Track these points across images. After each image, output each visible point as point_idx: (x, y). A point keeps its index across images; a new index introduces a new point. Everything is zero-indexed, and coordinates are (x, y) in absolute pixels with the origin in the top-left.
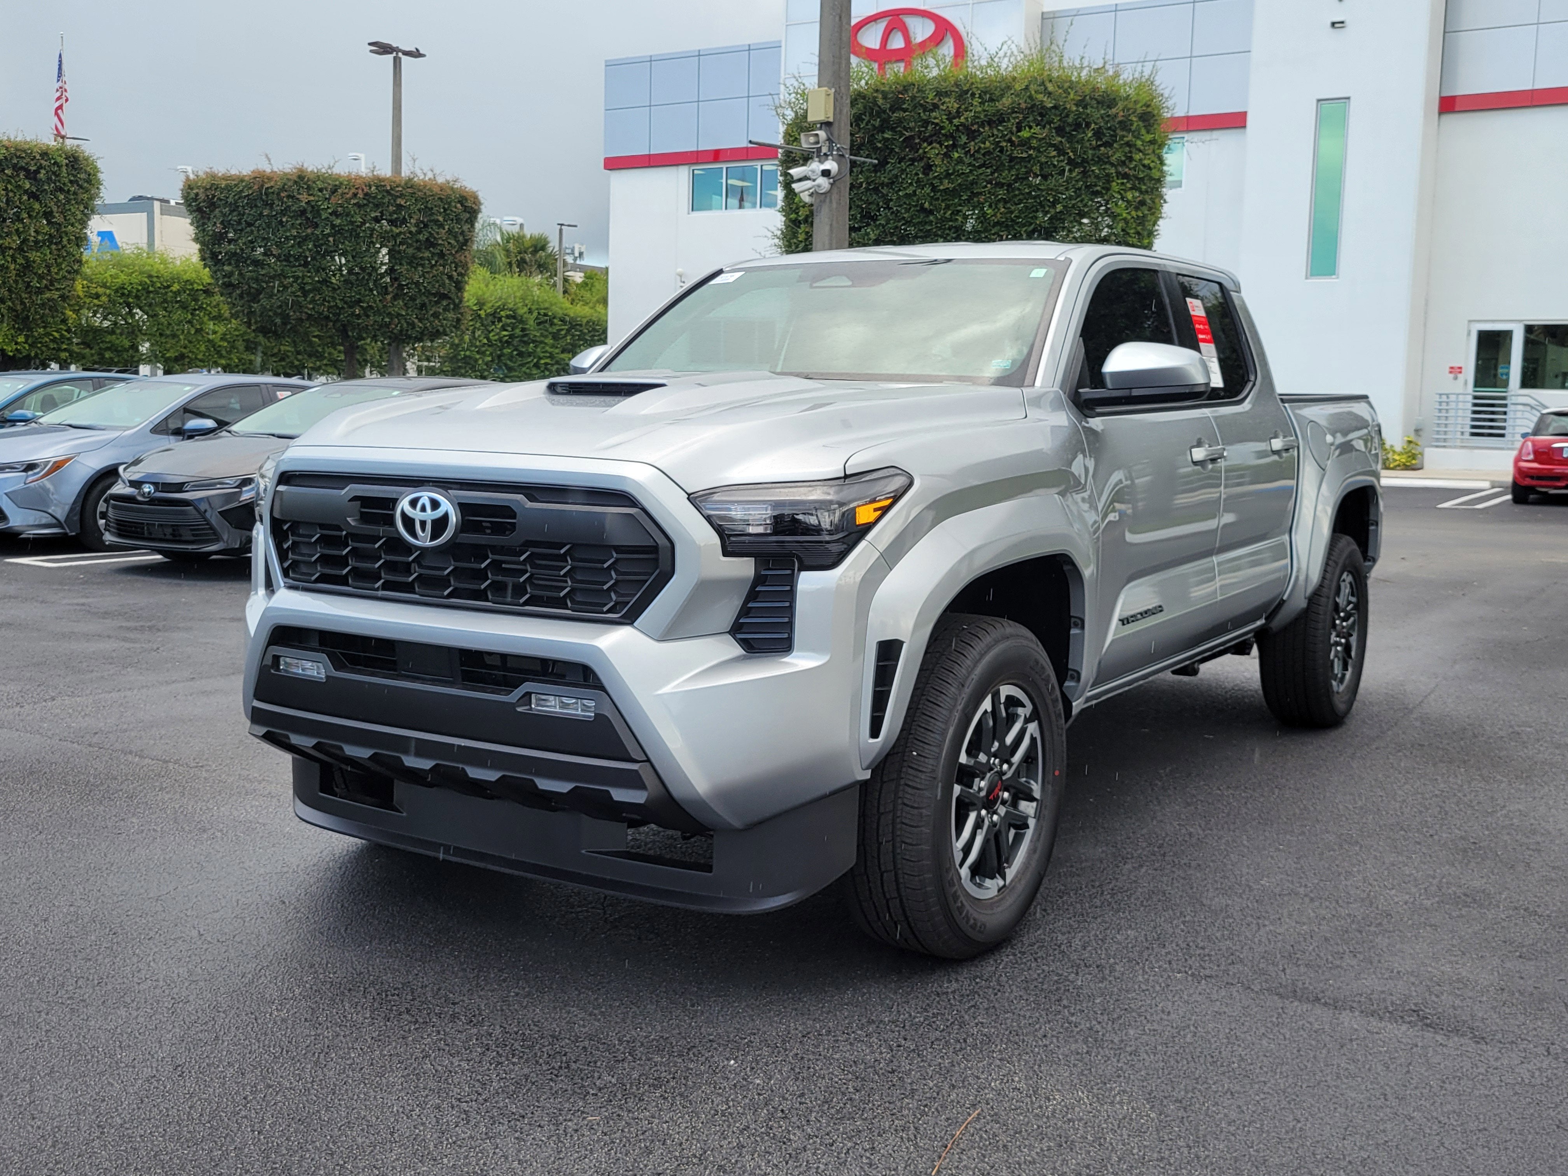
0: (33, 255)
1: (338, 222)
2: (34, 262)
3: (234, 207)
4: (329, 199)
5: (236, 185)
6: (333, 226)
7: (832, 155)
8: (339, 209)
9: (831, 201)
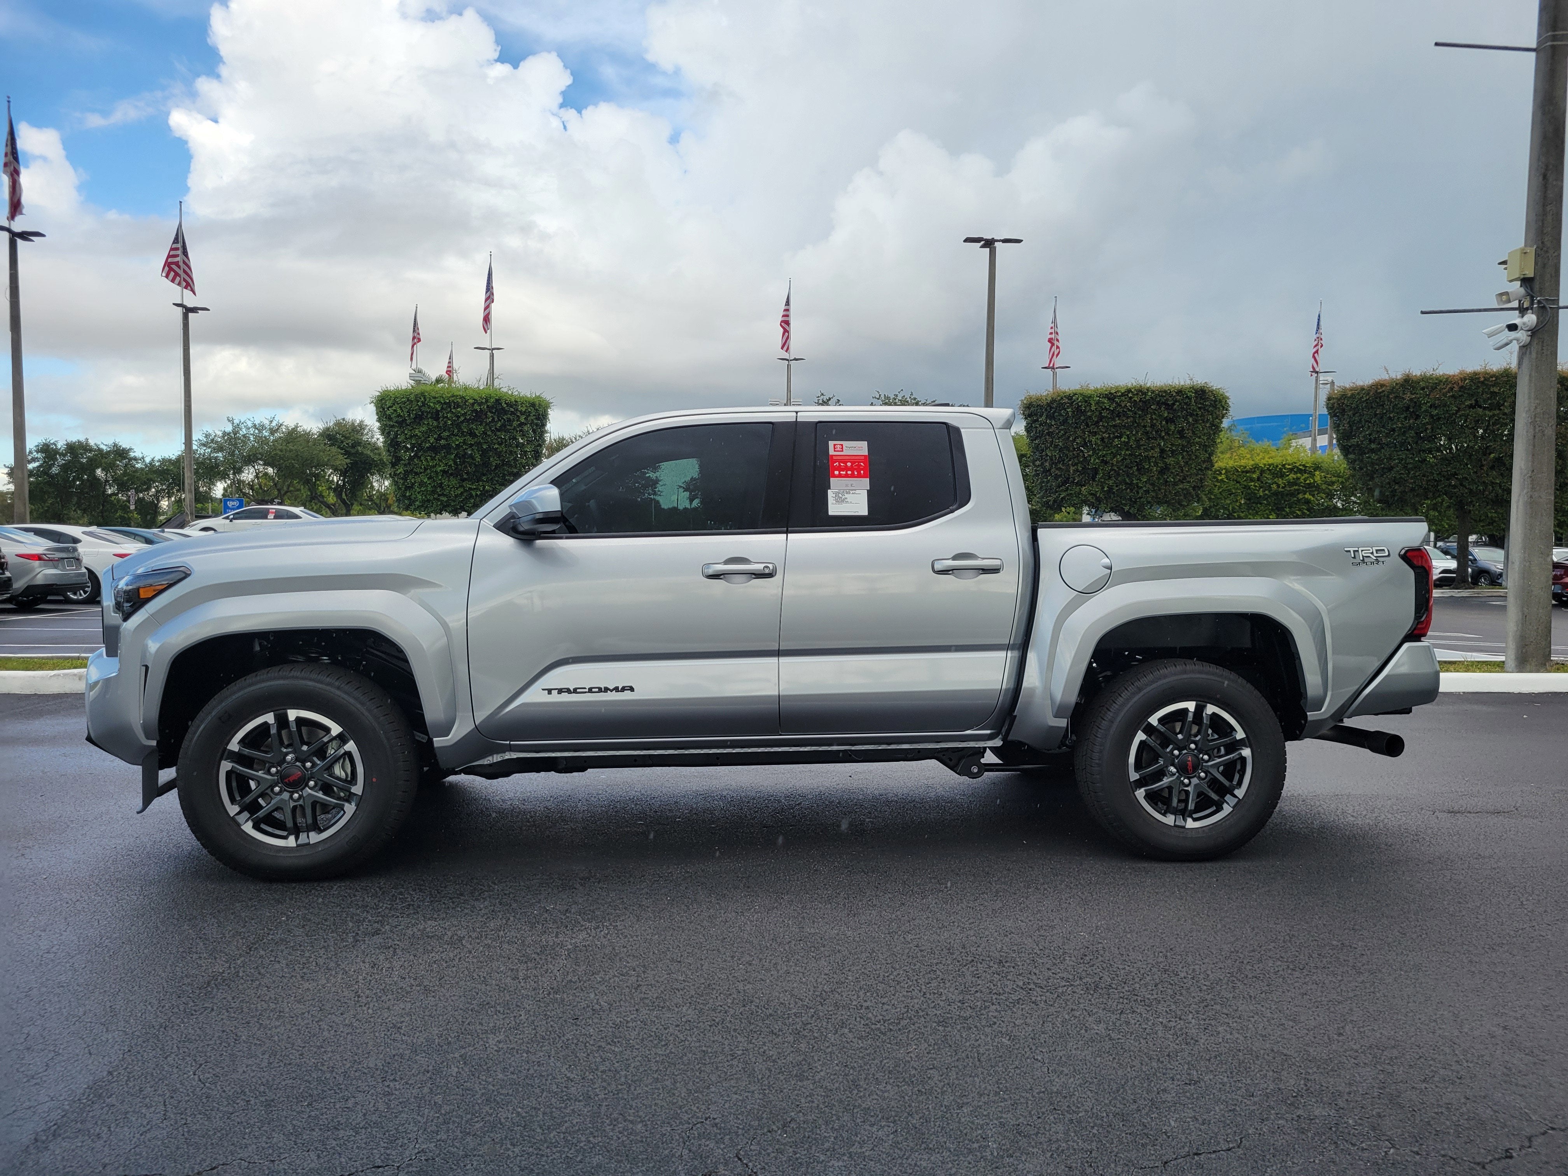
0: (1170, 461)
1: (1435, 412)
2: (1170, 465)
3: (1356, 410)
4: (1429, 395)
5: (1358, 394)
6: (1432, 416)
7: (1532, 309)
8: (1437, 402)
9: (1530, 353)
